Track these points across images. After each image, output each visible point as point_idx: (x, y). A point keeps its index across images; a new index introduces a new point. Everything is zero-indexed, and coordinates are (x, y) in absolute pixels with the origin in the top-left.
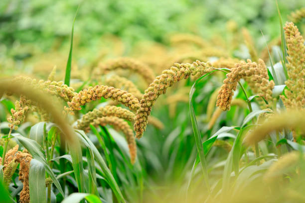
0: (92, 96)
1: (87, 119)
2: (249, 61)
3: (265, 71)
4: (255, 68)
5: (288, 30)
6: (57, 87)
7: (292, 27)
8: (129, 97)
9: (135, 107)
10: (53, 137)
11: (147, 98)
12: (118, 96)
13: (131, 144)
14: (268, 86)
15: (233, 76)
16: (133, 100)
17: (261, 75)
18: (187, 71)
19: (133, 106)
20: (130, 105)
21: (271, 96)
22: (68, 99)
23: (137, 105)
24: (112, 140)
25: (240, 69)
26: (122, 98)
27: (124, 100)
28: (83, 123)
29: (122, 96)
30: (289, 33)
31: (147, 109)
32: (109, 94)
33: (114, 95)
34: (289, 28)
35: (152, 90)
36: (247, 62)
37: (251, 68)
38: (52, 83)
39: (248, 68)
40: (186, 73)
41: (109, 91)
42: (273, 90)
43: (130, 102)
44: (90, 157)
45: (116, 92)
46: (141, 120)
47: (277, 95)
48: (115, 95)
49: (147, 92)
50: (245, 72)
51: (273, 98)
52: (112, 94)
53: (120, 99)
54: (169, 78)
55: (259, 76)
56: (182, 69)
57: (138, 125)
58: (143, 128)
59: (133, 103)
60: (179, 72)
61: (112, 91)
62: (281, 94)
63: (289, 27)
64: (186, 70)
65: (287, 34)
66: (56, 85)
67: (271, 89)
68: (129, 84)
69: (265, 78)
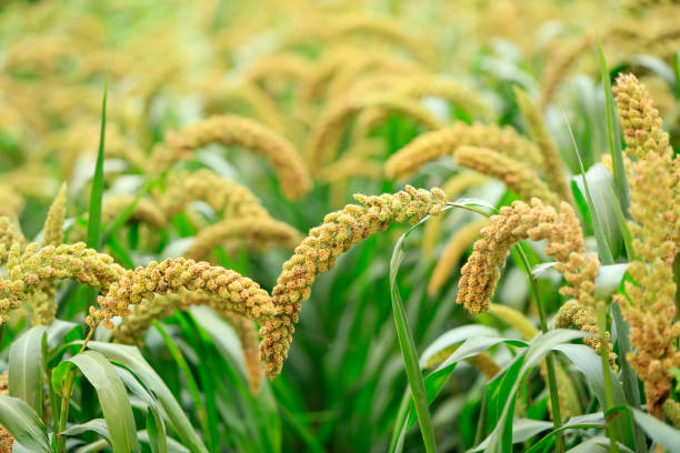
0: (157, 285)
1: (144, 312)
2: (536, 205)
3: (577, 233)
4: (551, 226)
5: (624, 95)
6: (71, 258)
7: (634, 89)
8: (247, 288)
9: (262, 314)
10: (65, 377)
11: (290, 284)
12: (219, 286)
13: (250, 350)
14: (583, 271)
15: (497, 236)
16: (256, 297)
17: (568, 244)
18: (384, 215)
19: (256, 311)
20: (251, 308)
21: (592, 294)
22: (98, 283)
23: (265, 308)
24: (205, 337)
25: (516, 223)
26: (229, 291)
27: (236, 297)
28: (134, 323)
29: (230, 286)
30: (626, 102)
31: (289, 309)
32: (199, 282)
33: (208, 284)
34: (627, 92)
35: (302, 263)
36: (532, 207)
37: (542, 226)
38: (60, 248)
39: (535, 223)
40: (382, 219)
41: (197, 274)
42: (596, 280)
43: (250, 302)
44: (155, 431)
45: (215, 277)
46: (276, 335)
47: (606, 294)
48: (212, 285)
49: (289, 269)
50: (529, 232)
51: (598, 300)
52: (206, 281)
53: (224, 293)
54: (342, 235)
55: (562, 247)
56: (373, 211)
57: (270, 346)
58: (282, 353)
59: (257, 304)
60: (366, 218)
61: (206, 274)
62: (615, 293)
63: (626, 87)
64: (383, 213)
65: (623, 105)
66: (70, 253)
67: (592, 279)
68: (242, 196)
69: (576, 250)
